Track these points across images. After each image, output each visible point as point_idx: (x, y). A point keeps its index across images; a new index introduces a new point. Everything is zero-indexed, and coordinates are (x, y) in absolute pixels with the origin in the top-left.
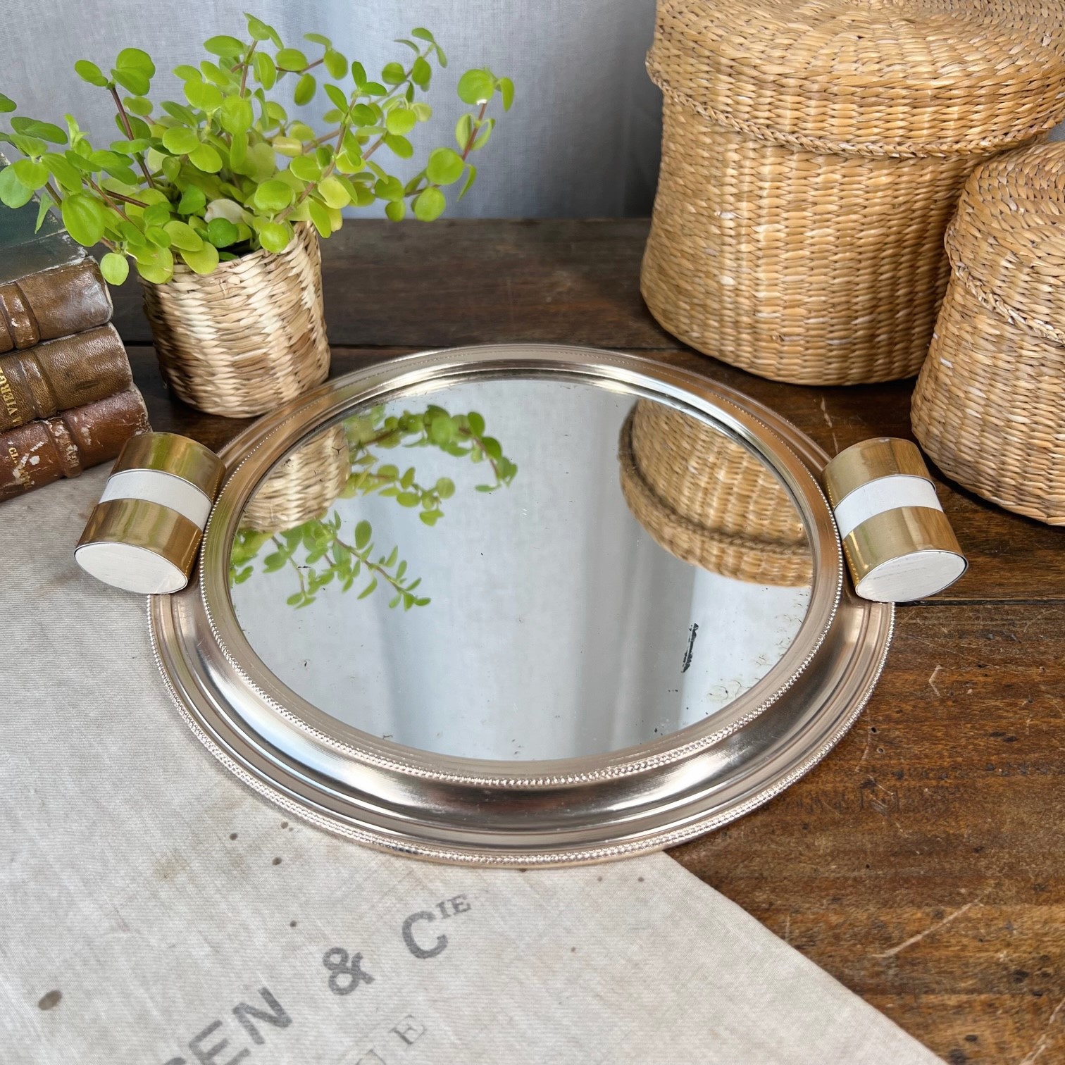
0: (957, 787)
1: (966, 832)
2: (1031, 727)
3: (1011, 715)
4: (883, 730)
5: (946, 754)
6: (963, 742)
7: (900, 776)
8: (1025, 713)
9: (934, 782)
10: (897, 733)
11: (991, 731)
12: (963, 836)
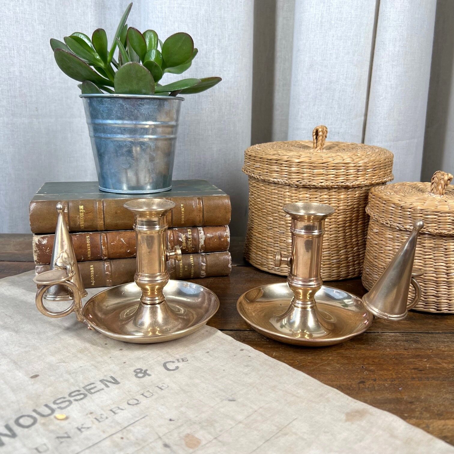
0: (400, 384)
1: (405, 398)
2: (429, 367)
3: (420, 363)
4: (367, 367)
5: (394, 374)
6: (401, 371)
7: (375, 380)
8: (426, 363)
9: (390, 382)
10: (372, 368)
11: (412, 368)
12: (404, 398)
